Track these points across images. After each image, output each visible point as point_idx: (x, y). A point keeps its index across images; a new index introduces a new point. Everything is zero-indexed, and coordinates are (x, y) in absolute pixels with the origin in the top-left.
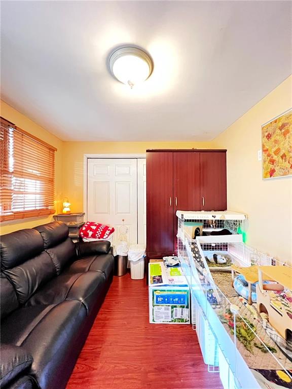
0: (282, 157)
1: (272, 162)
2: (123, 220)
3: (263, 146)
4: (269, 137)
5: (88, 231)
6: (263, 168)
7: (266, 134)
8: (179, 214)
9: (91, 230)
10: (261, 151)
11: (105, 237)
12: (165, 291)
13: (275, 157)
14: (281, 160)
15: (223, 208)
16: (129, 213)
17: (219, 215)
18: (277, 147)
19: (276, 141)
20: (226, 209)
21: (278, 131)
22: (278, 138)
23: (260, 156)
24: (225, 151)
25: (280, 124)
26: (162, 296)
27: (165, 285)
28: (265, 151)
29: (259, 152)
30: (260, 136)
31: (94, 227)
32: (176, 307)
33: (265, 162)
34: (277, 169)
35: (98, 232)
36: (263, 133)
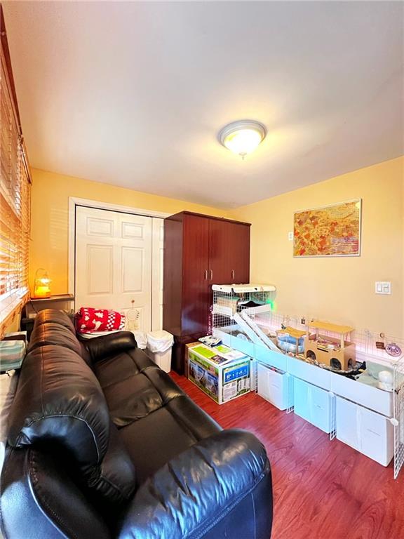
0: (311, 241)
1: (303, 243)
2: (133, 301)
3: (295, 230)
4: (300, 223)
5: (94, 322)
6: (294, 247)
7: (298, 220)
8: (215, 288)
9: (98, 319)
10: (292, 233)
11: (121, 327)
12: (232, 367)
13: (305, 240)
14: (310, 243)
15: (246, 281)
16: (140, 291)
17: (240, 289)
18: (307, 233)
19: (307, 228)
20: (249, 283)
21: (309, 221)
22: (308, 226)
23: (291, 237)
24: (249, 225)
25: (311, 216)
26: (230, 373)
27: (230, 362)
28: (296, 234)
29: (290, 233)
30: (293, 220)
31: (100, 315)
32: (240, 379)
33: (296, 242)
34: (307, 249)
35: (109, 321)
36: (295, 218)
